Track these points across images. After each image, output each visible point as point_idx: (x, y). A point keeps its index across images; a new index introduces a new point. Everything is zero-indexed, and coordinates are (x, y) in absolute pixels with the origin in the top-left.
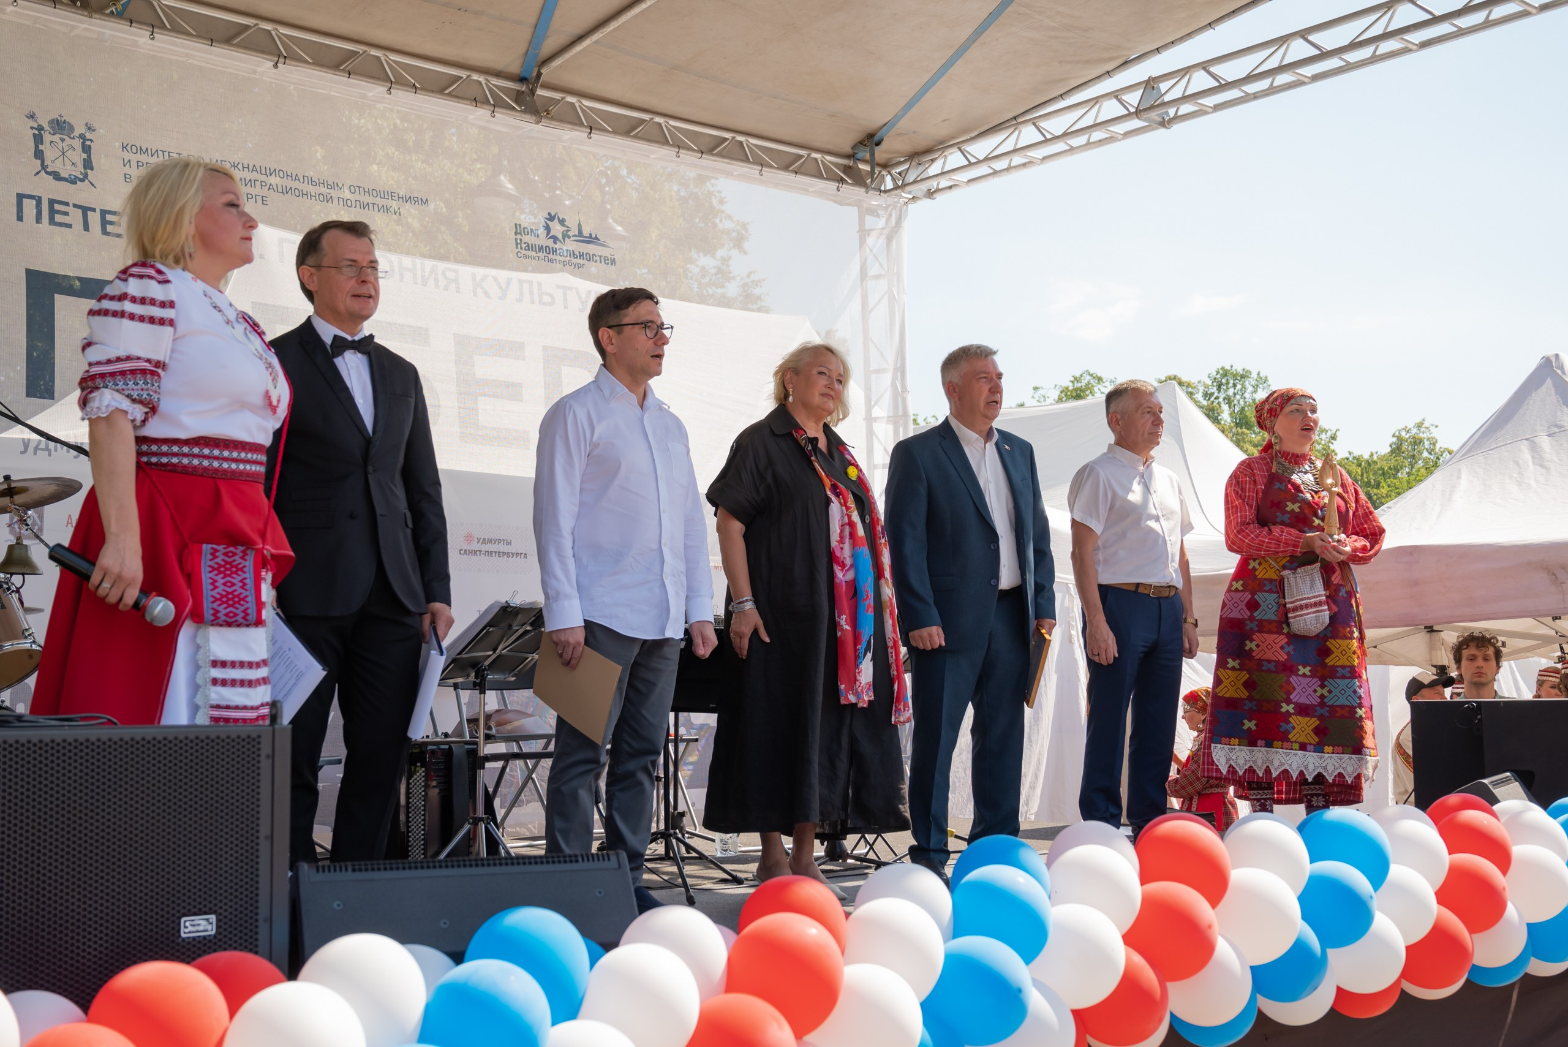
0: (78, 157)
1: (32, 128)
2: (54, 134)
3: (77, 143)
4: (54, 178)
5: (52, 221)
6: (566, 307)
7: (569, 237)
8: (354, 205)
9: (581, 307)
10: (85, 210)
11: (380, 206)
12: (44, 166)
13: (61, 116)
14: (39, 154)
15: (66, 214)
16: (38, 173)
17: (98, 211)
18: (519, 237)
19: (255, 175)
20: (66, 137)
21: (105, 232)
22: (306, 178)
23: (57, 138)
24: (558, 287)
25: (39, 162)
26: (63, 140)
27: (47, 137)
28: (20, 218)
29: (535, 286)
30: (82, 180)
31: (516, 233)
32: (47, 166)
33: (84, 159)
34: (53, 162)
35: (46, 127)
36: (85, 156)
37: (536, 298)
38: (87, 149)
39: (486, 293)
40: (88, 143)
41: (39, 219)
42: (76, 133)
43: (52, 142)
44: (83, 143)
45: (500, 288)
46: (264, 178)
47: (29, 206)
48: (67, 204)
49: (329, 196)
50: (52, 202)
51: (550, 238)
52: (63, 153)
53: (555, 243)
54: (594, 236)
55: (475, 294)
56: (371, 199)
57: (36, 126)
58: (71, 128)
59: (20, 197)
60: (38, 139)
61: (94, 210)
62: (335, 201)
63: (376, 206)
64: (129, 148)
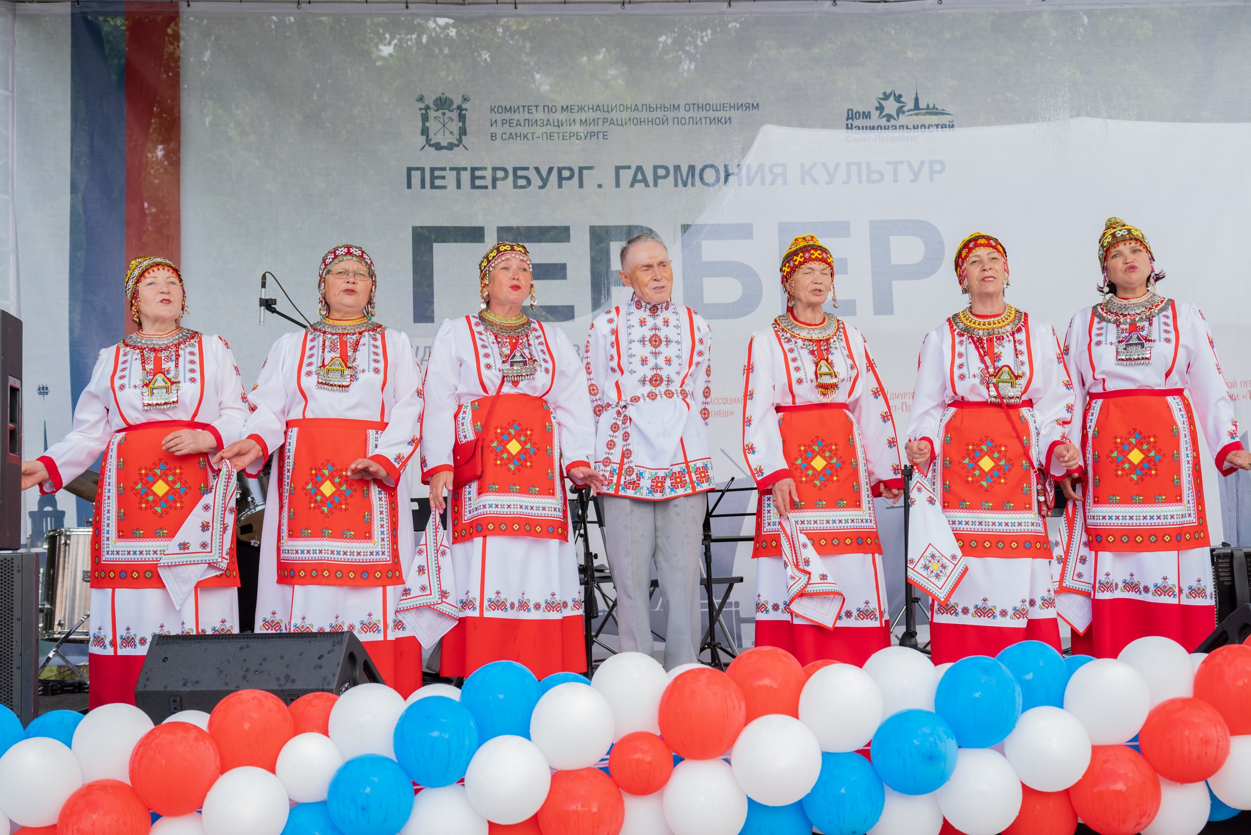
0: (455, 126)
1: (420, 109)
2: (437, 111)
3: (455, 115)
4: (436, 149)
5: (433, 186)
6: (896, 181)
7: (903, 113)
8: (687, 122)
9: (913, 178)
10: (458, 170)
11: (712, 119)
12: (428, 140)
13: (443, 94)
14: (425, 131)
15: (443, 178)
16: (423, 148)
17: (469, 169)
18: (850, 121)
19: (598, 114)
20: (447, 111)
21: (473, 186)
22: (644, 106)
23: (440, 112)
24: (888, 163)
25: (425, 137)
26: (444, 114)
27: (432, 114)
28: (409, 186)
29: (864, 167)
30: (457, 146)
31: (848, 119)
32: (431, 140)
33: (460, 127)
34: (435, 134)
35: (432, 106)
36: (461, 124)
37: (864, 177)
38: (462, 118)
39: (815, 181)
40: (464, 112)
41: (423, 186)
42: (455, 106)
43: (435, 117)
44: (460, 114)
45: (828, 172)
46: (606, 115)
47: (416, 176)
48: (444, 169)
49: (665, 118)
50: (433, 170)
51: (884, 117)
52: (444, 126)
53: (888, 121)
54: (931, 106)
55: (803, 183)
56: (703, 114)
57: (423, 107)
58: (452, 102)
59: (409, 170)
60: (425, 118)
61: (465, 169)
62: (671, 122)
63: (708, 120)
64: (496, 110)
